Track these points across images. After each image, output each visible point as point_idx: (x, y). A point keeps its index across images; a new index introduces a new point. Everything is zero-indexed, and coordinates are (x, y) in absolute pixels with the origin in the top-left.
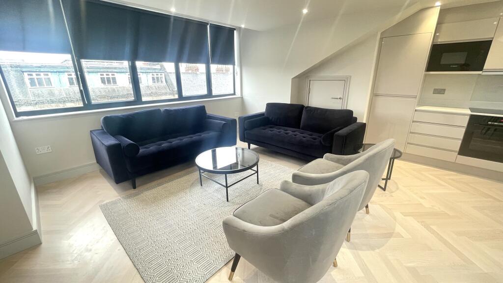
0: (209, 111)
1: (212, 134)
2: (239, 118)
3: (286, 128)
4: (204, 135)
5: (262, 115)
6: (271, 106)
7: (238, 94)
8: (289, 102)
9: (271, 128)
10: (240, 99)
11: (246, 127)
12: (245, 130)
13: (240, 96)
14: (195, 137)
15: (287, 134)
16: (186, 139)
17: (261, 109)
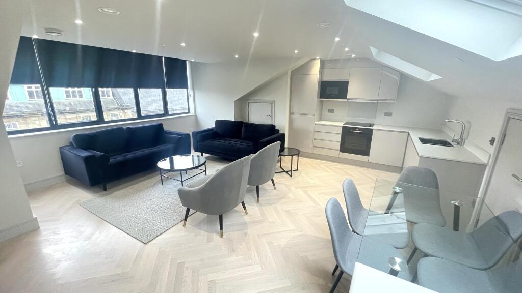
0: (166, 128)
1: (170, 146)
2: (193, 133)
3: (231, 139)
4: (162, 147)
5: (212, 129)
6: (219, 123)
7: (192, 113)
8: (233, 119)
9: (219, 139)
10: (194, 117)
11: (198, 140)
12: (198, 142)
13: (194, 114)
14: (155, 149)
15: (230, 143)
16: (147, 151)
17: (212, 125)
